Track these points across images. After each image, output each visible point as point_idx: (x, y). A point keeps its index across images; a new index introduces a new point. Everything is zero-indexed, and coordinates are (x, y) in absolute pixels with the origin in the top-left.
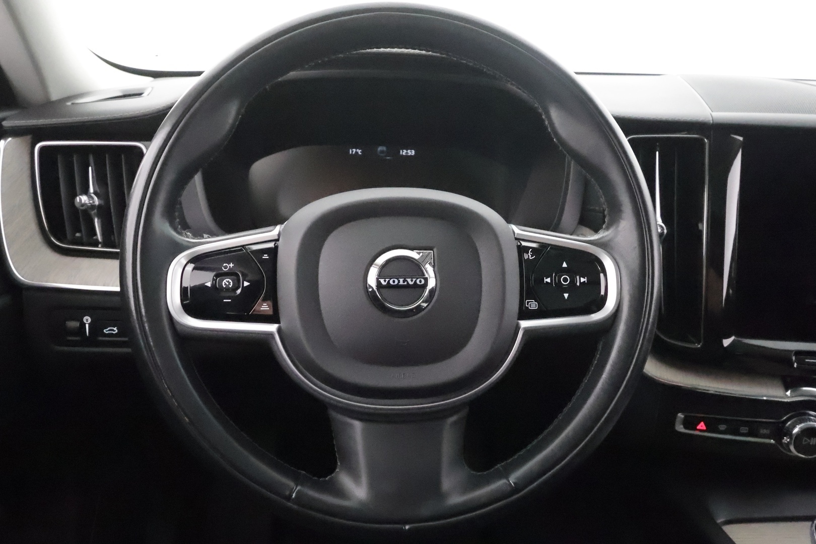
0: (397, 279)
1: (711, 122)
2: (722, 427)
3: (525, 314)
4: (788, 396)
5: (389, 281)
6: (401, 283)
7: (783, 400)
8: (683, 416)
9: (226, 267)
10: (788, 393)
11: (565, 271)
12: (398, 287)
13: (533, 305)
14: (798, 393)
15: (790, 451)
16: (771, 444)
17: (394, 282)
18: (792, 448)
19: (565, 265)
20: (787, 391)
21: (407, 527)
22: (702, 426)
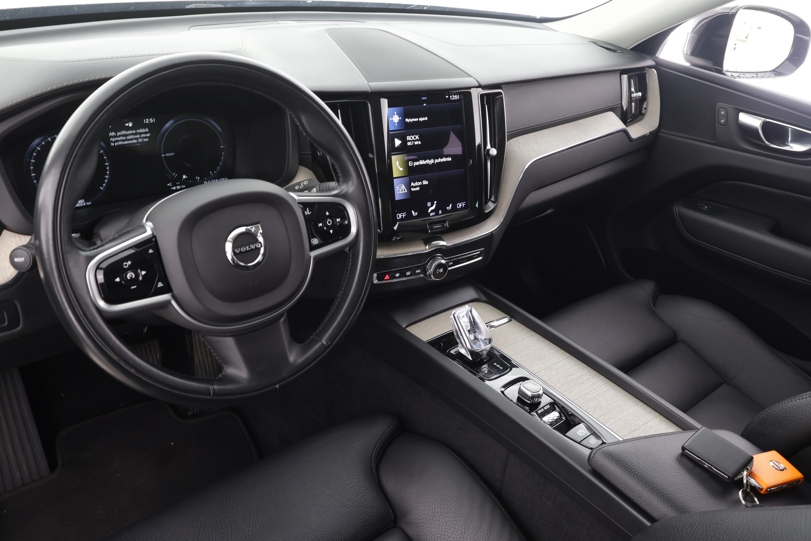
0: (245, 247)
1: (370, 91)
2: (397, 275)
3: (313, 248)
4: (427, 249)
5: (240, 250)
6: (248, 249)
7: (425, 252)
8: (376, 275)
9: (126, 265)
10: (427, 247)
11: (328, 217)
12: (246, 251)
13: (315, 241)
14: (431, 246)
15: (431, 278)
16: (422, 277)
17: (243, 249)
18: (432, 276)
19: (327, 214)
20: (426, 246)
21: (278, 386)
22: (387, 277)
